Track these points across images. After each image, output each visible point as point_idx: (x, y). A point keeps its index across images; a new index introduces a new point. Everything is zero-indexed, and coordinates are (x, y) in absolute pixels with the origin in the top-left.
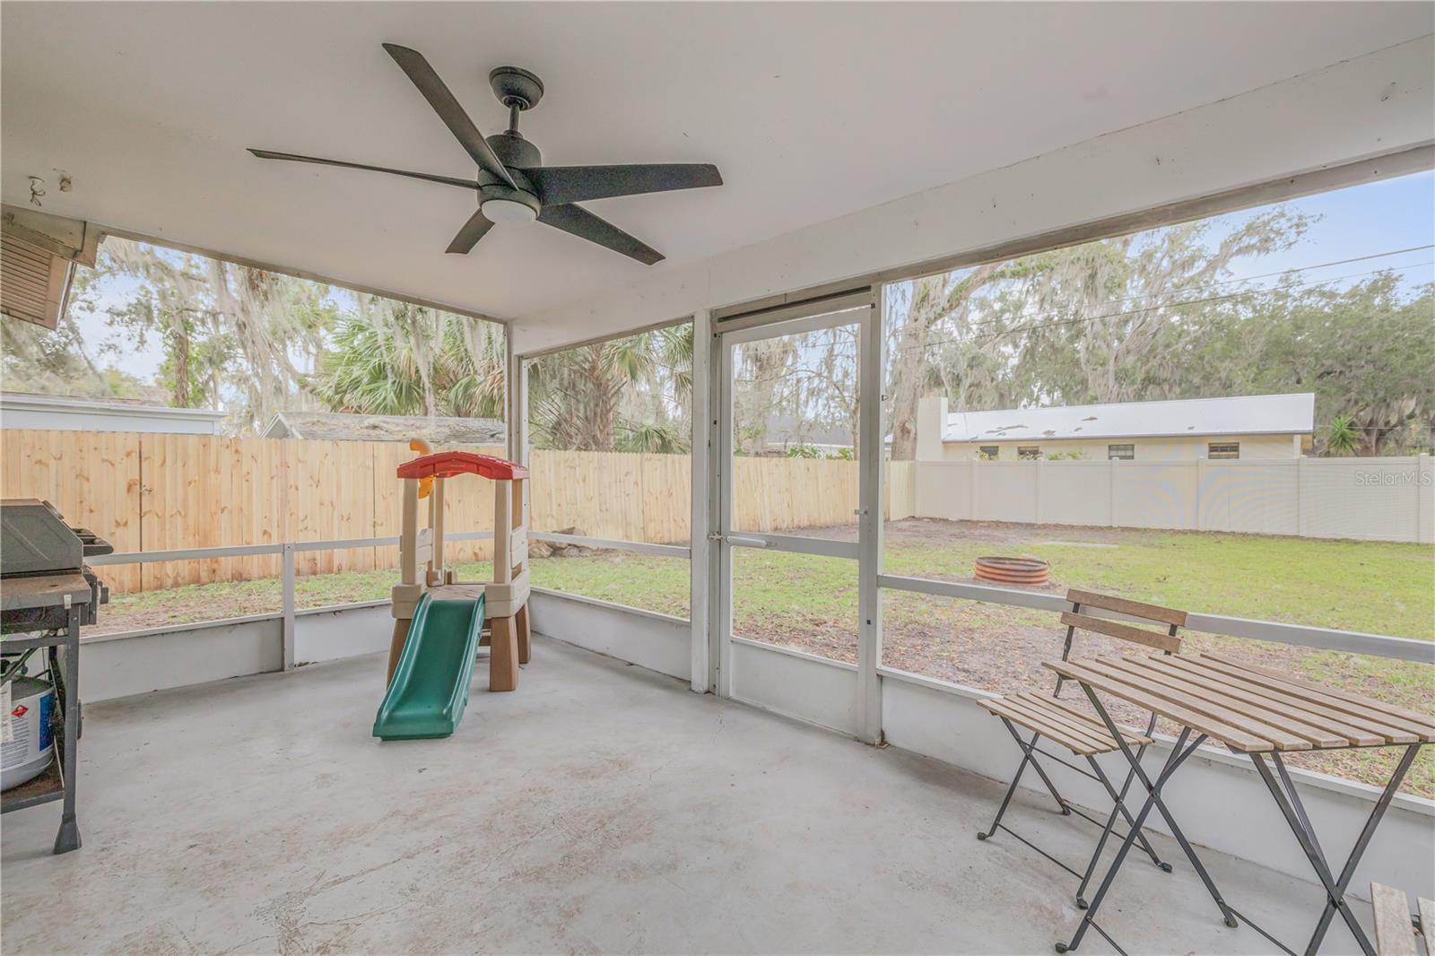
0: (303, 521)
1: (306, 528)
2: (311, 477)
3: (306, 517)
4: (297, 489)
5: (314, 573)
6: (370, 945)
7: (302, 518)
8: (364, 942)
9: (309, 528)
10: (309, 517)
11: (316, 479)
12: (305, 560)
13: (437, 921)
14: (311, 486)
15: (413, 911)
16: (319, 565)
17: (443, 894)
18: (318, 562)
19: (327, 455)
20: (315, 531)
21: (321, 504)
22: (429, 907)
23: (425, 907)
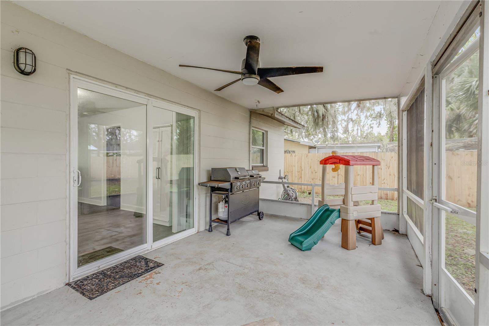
0: (383, 180)
1: (384, 183)
2: (387, 165)
3: (384, 179)
4: (381, 169)
5: (387, 199)
7: (383, 179)
9: (385, 183)
10: (385, 179)
11: (388, 166)
12: (384, 194)
14: (386, 168)
16: (389, 197)
18: (389, 195)
19: (392, 157)
20: (388, 184)
21: (390, 175)
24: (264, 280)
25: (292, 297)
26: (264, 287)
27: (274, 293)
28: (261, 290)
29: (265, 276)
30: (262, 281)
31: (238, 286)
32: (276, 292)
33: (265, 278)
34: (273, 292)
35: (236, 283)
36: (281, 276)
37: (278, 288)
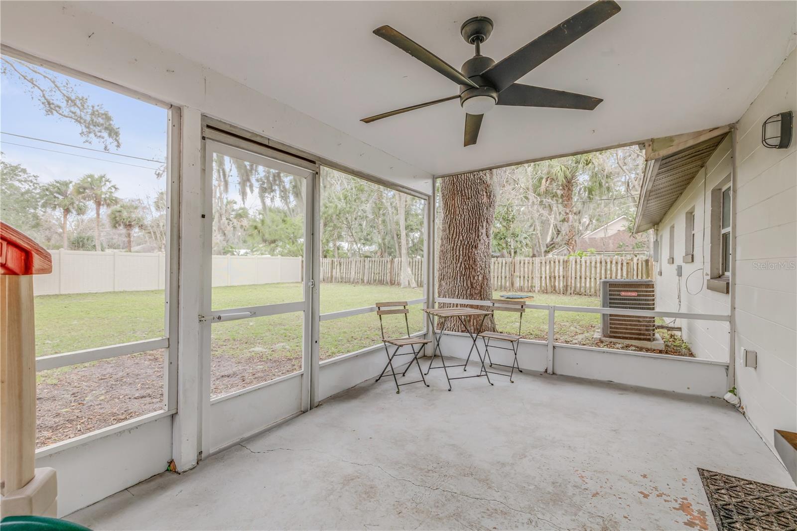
6: (573, 517)
8: (574, 520)
13: (540, 502)
15: (543, 513)
17: (523, 508)
22: (535, 508)
23: (537, 510)
24: (446, 497)
25: (404, 465)
26: (445, 481)
27: (429, 470)
28: (451, 477)
29: (444, 505)
30: (450, 494)
31: (493, 485)
32: (426, 472)
33: (444, 500)
34: (431, 472)
35: (498, 491)
36: (409, 504)
37: (422, 479)
